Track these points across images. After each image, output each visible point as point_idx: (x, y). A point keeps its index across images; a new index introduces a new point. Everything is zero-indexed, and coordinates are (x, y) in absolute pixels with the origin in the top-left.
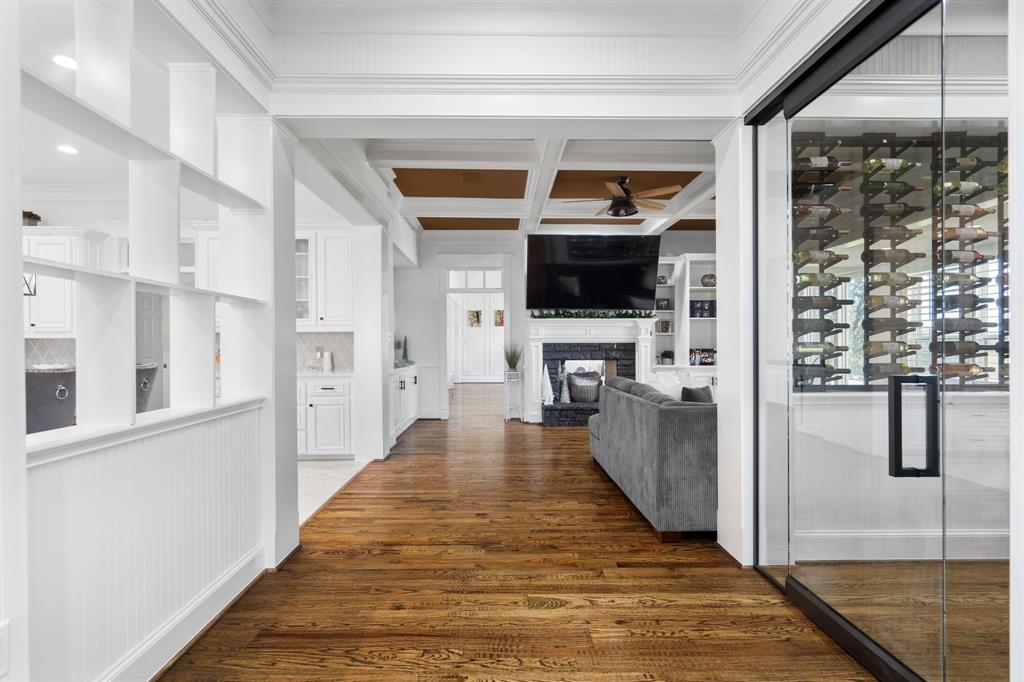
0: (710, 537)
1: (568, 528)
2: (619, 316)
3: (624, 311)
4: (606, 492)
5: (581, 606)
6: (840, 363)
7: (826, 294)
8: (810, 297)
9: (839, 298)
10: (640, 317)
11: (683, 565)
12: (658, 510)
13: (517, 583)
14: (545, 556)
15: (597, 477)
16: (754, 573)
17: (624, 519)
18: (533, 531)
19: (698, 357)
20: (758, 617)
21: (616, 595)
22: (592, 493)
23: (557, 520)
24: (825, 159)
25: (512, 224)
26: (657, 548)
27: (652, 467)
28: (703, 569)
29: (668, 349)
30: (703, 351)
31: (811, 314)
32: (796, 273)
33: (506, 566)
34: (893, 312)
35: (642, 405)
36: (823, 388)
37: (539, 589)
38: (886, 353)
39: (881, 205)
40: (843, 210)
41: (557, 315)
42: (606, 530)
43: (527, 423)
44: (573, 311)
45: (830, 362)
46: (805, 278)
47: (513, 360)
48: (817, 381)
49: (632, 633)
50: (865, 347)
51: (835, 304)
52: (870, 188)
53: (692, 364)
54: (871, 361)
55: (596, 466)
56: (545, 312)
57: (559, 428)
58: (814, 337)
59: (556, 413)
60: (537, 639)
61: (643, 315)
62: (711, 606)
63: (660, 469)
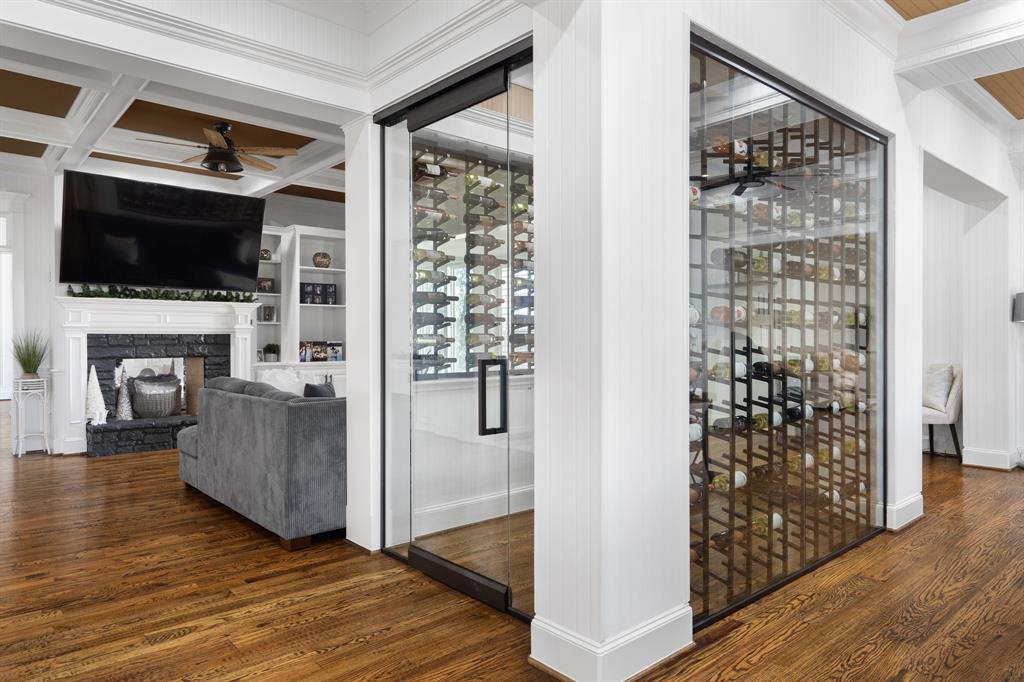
0: (339, 535)
1: (174, 562)
2: (209, 298)
3: (215, 292)
4: (212, 519)
5: (215, 626)
6: (449, 353)
7: (439, 290)
8: (426, 293)
9: (449, 295)
10: (238, 300)
11: (316, 565)
12: (287, 516)
13: (125, 628)
14: (154, 595)
15: (194, 505)
16: (381, 555)
17: (242, 541)
18: (127, 576)
19: (309, 351)
20: (387, 585)
21: (251, 606)
22: (195, 522)
23: (156, 558)
24: (438, 167)
25: (36, 150)
26: (287, 557)
27: (279, 472)
28: (335, 564)
29: (271, 342)
30: (315, 344)
31: (428, 308)
32: (415, 270)
33: (102, 617)
34: (487, 309)
35: (265, 405)
36: (436, 376)
37: (157, 626)
38: (480, 344)
39: (478, 216)
40: (451, 216)
41: (113, 294)
42: (224, 555)
43: (60, 455)
44: (139, 289)
45: (441, 352)
46: (423, 275)
47: (30, 360)
48: (431, 370)
49: (276, 630)
50: (467, 338)
51: (444, 300)
52: (471, 200)
53: (302, 361)
54: (471, 351)
55: (191, 492)
56: (93, 288)
57: (118, 457)
58: (429, 329)
59: (113, 436)
60: (172, 665)
61: (241, 298)
62: (347, 589)
63: (290, 471)
